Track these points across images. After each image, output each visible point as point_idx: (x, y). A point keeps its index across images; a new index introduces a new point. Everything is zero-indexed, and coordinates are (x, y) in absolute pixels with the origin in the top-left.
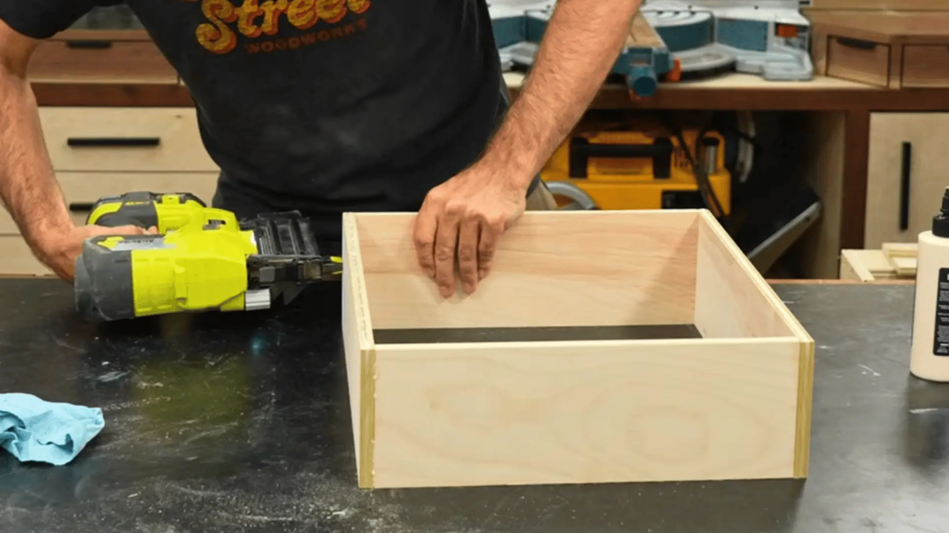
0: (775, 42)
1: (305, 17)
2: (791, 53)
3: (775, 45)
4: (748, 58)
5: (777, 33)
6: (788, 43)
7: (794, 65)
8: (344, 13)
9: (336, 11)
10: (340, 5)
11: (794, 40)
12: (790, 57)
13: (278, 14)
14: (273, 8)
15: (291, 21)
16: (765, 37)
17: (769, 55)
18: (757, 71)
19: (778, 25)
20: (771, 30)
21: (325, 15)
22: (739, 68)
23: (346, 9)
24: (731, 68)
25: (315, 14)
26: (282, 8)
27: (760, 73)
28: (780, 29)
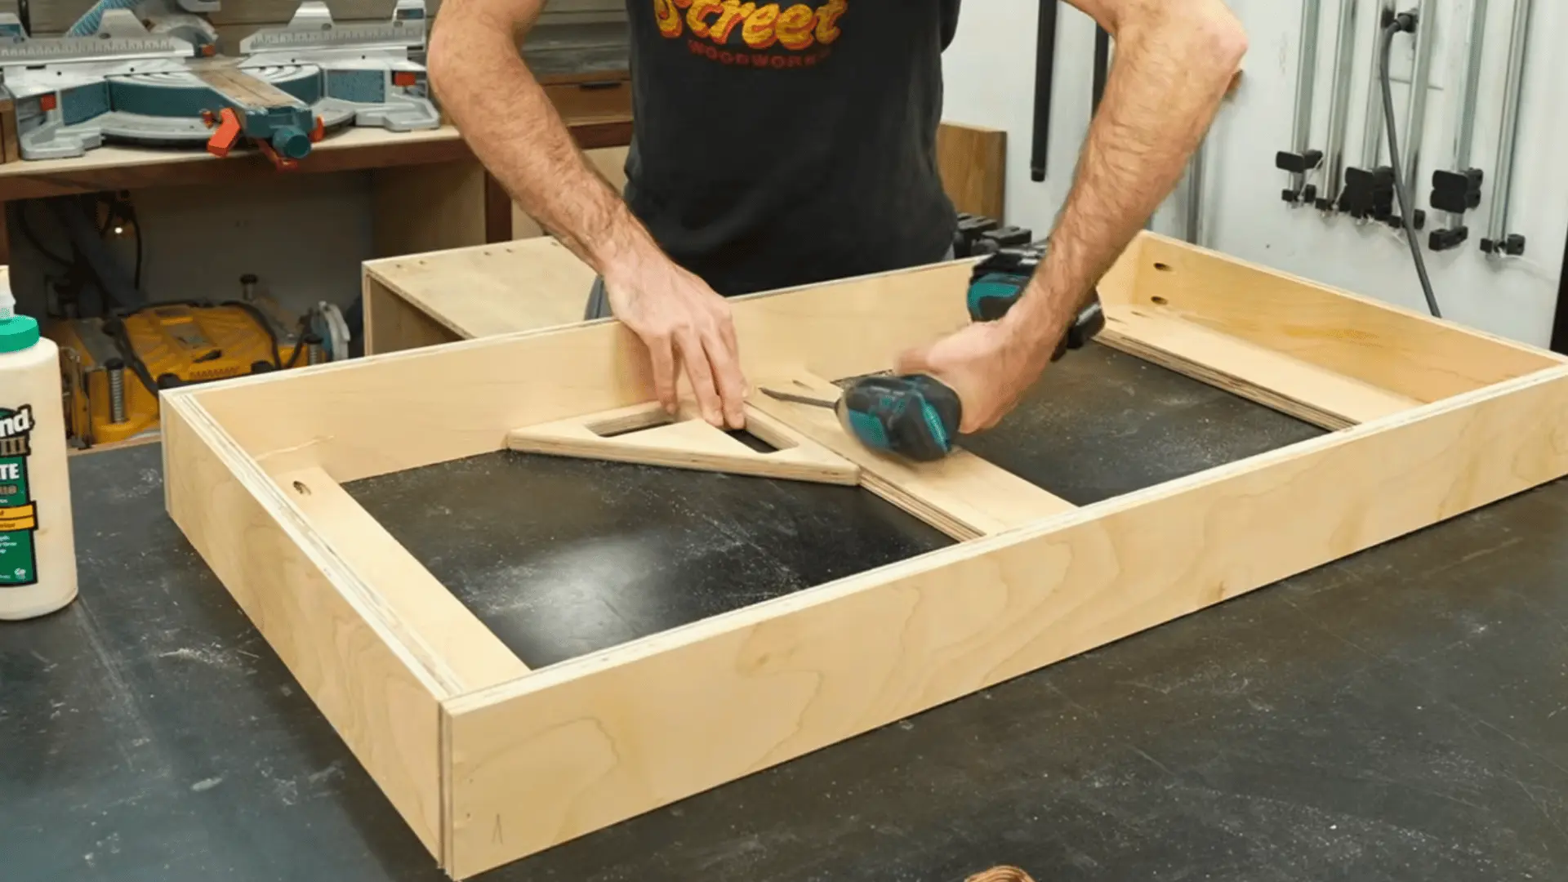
0: (393, 91)
1: (762, 33)
2: (412, 102)
3: (394, 95)
4: (368, 110)
5: (394, 82)
6: (407, 92)
7: (418, 114)
8: (809, 43)
9: (800, 37)
10: (807, 32)
11: (410, 88)
12: (411, 105)
13: (738, 19)
14: (736, 11)
15: (744, 34)
16: (382, 87)
17: (387, 106)
18: (380, 123)
19: (394, 73)
20: (388, 78)
21: (786, 39)
22: (358, 122)
23: (812, 38)
24: (351, 123)
25: (774, 33)
26: (744, 15)
27: (385, 125)
28: (398, 77)
